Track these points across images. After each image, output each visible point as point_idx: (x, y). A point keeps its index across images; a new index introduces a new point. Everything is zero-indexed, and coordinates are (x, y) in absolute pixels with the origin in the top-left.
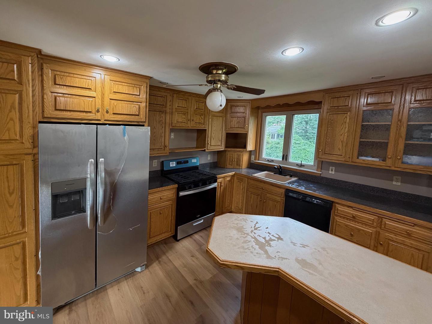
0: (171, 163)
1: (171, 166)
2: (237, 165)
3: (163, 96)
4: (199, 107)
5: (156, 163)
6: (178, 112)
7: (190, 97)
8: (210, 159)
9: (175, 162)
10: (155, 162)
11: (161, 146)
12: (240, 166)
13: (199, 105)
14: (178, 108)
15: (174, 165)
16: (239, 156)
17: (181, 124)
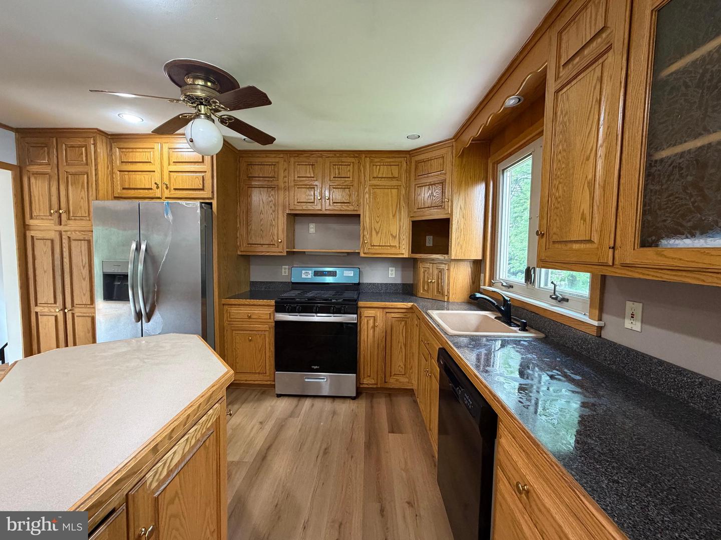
0: (303, 272)
1: (303, 276)
2: (438, 291)
3: (274, 164)
4: (339, 173)
5: (287, 271)
6: (300, 186)
7: (319, 159)
8: (394, 276)
9: (310, 272)
10: (285, 269)
11: (272, 241)
12: (443, 294)
13: (339, 169)
14: (299, 179)
15: (309, 276)
16: (441, 271)
17: (305, 206)
